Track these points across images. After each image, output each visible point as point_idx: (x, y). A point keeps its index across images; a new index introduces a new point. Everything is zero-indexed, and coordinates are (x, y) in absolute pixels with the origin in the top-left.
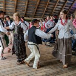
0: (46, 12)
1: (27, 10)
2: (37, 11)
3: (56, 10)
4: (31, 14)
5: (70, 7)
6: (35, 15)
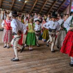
0: (35, 7)
4: (19, 8)
5: (60, 5)
6: (23, 10)
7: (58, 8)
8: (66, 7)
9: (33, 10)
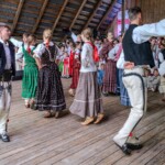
0: (57, 26)
1: (19, 21)
2: (40, 23)
3: (76, 24)
5: (101, 19)
6: (36, 33)
7: (98, 24)
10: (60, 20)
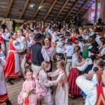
2: (39, 12)
4: (30, 16)
8: (87, 10)
9: (48, 16)
10: (52, 9)
